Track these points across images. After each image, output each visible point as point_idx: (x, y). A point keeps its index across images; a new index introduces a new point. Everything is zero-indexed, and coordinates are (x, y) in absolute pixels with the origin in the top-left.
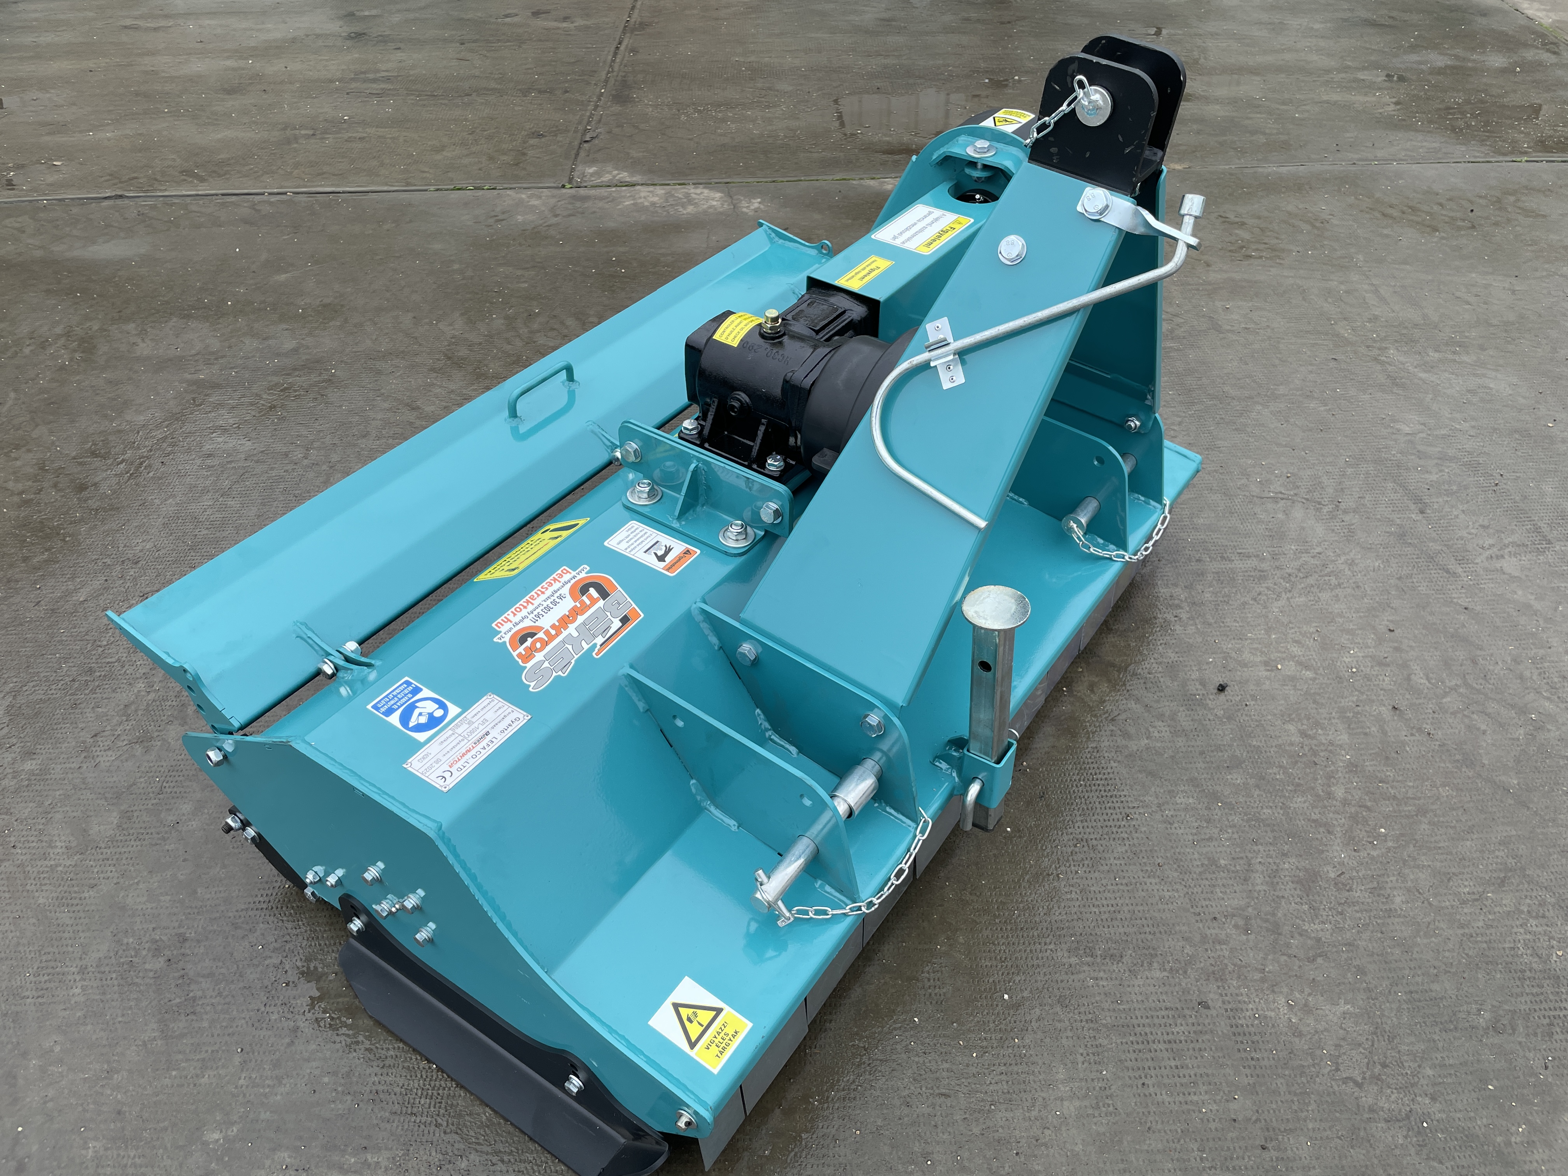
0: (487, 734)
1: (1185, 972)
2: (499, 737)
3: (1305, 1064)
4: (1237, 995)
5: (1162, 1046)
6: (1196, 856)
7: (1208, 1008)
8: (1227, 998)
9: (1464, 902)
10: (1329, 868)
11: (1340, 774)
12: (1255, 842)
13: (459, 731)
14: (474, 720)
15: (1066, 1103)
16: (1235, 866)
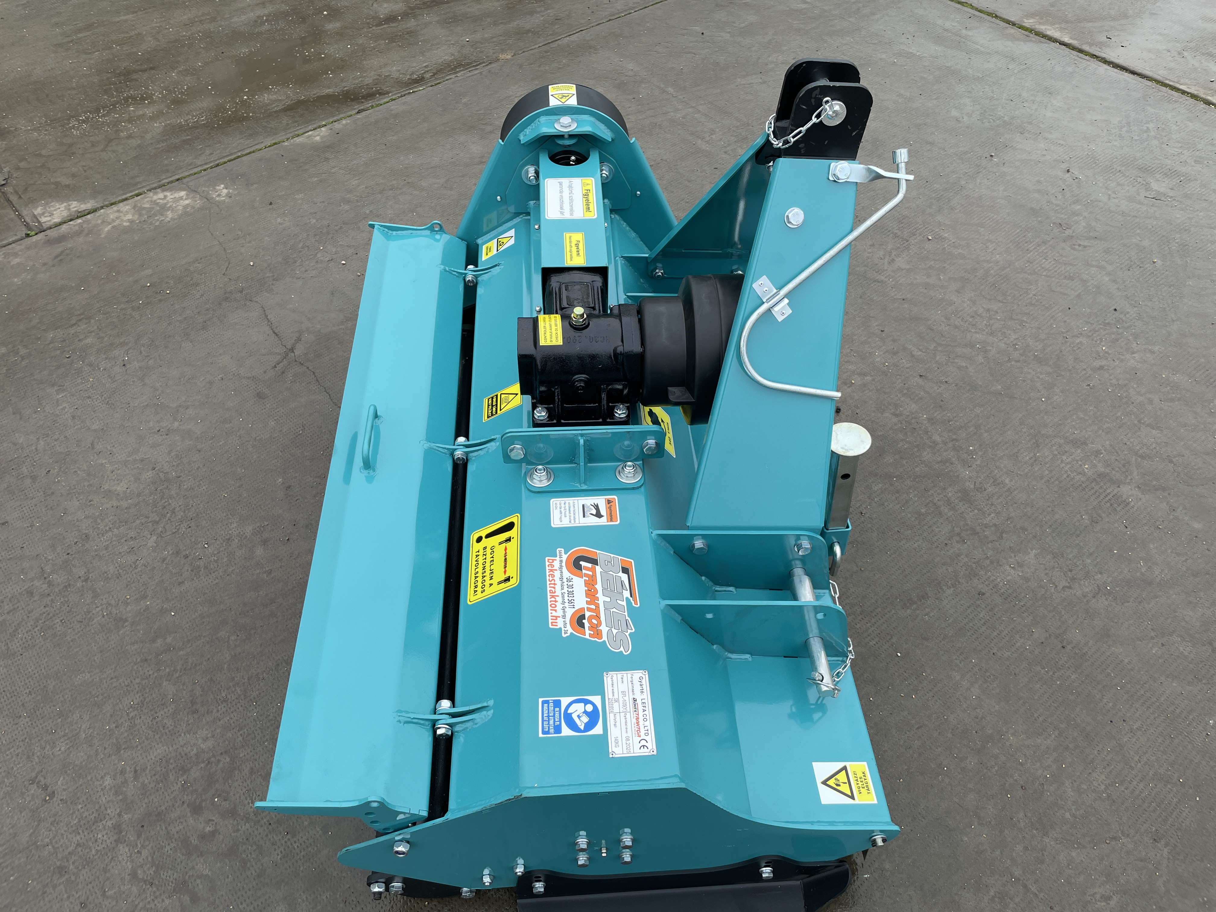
0: (635, 700)
1: (959, 582)
2: (645, 697)
3: (1043, 593)
4: (989, 578)
5: (984, 628)
6: (909, 515)
7: (983, 594)
8: (986, 583)
9: (1032, 465)
10: (967, 484)
11: (929, 428)
12: (926, 490)
13: (616, 710)
14: (616, 696)
15: (972, 690)
16: (930, 510)
